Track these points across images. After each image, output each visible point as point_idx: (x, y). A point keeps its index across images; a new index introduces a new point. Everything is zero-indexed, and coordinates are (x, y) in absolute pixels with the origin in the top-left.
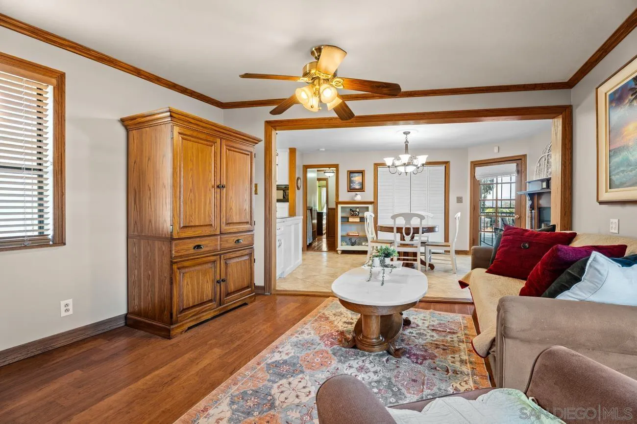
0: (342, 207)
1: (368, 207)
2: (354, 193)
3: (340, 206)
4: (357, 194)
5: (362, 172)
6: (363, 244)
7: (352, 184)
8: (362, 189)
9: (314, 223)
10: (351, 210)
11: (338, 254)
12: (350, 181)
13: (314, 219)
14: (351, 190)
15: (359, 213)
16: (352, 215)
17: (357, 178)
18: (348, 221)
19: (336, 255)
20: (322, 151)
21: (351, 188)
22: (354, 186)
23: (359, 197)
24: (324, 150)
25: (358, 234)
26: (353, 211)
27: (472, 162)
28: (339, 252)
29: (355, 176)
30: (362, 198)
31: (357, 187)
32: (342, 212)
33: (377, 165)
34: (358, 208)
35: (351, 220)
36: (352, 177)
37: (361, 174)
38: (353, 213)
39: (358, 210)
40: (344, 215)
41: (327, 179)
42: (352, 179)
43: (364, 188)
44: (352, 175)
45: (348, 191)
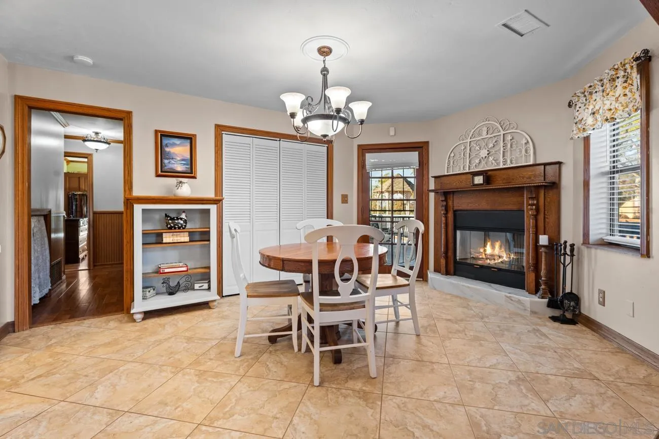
0: (143, 210)
1: (208, 211)
2: (173, 181)
3: (138, 209)
4: (181, 182)
5: (191, 139)
6: (197, 286)
7: (166, 161)
8: (190, 173)
9: (57, 240)
10: (166, 216)
11: (134, 321)
12: (161, 154)
13: (57, 231)
14: (163, 172)
15: (185, 222)
16: (171, 228)
17: (180, 150)
18: (160, 242)
19: (129, 327)
20: (83, 65)
21: (165, 168)
22: (171, 166)
23: (186, 189)
24: (89, 60)
25: (185, 269)
26: (172, 219)
27: (359, 146)
28: (138, 317)
29: (174, 145)
30: (192, 191)
31: (180, 168)
32: (144, 221)
33: (220, 129)
34: (184, 211)
35: (167, 238)
36: (167, 146)
37: (189, 141)
38: (172, 223)
39: (183, 216)
40: (149, 227)
41: (91, 155)
42: (167, 149)
43: (196, 171)
44: (166, 141)
45: (158, 176)
